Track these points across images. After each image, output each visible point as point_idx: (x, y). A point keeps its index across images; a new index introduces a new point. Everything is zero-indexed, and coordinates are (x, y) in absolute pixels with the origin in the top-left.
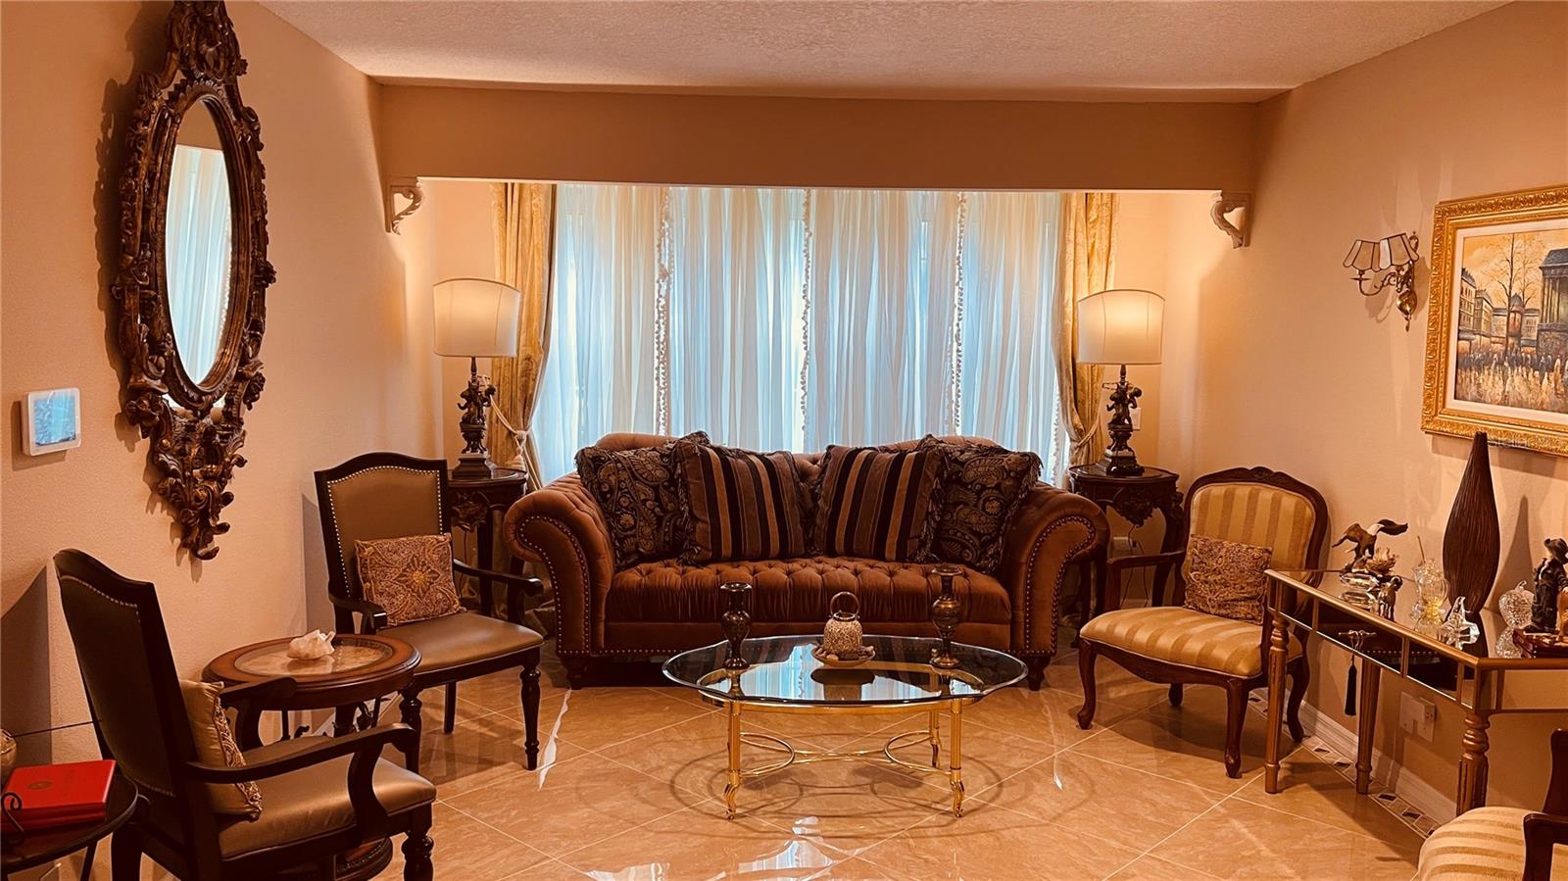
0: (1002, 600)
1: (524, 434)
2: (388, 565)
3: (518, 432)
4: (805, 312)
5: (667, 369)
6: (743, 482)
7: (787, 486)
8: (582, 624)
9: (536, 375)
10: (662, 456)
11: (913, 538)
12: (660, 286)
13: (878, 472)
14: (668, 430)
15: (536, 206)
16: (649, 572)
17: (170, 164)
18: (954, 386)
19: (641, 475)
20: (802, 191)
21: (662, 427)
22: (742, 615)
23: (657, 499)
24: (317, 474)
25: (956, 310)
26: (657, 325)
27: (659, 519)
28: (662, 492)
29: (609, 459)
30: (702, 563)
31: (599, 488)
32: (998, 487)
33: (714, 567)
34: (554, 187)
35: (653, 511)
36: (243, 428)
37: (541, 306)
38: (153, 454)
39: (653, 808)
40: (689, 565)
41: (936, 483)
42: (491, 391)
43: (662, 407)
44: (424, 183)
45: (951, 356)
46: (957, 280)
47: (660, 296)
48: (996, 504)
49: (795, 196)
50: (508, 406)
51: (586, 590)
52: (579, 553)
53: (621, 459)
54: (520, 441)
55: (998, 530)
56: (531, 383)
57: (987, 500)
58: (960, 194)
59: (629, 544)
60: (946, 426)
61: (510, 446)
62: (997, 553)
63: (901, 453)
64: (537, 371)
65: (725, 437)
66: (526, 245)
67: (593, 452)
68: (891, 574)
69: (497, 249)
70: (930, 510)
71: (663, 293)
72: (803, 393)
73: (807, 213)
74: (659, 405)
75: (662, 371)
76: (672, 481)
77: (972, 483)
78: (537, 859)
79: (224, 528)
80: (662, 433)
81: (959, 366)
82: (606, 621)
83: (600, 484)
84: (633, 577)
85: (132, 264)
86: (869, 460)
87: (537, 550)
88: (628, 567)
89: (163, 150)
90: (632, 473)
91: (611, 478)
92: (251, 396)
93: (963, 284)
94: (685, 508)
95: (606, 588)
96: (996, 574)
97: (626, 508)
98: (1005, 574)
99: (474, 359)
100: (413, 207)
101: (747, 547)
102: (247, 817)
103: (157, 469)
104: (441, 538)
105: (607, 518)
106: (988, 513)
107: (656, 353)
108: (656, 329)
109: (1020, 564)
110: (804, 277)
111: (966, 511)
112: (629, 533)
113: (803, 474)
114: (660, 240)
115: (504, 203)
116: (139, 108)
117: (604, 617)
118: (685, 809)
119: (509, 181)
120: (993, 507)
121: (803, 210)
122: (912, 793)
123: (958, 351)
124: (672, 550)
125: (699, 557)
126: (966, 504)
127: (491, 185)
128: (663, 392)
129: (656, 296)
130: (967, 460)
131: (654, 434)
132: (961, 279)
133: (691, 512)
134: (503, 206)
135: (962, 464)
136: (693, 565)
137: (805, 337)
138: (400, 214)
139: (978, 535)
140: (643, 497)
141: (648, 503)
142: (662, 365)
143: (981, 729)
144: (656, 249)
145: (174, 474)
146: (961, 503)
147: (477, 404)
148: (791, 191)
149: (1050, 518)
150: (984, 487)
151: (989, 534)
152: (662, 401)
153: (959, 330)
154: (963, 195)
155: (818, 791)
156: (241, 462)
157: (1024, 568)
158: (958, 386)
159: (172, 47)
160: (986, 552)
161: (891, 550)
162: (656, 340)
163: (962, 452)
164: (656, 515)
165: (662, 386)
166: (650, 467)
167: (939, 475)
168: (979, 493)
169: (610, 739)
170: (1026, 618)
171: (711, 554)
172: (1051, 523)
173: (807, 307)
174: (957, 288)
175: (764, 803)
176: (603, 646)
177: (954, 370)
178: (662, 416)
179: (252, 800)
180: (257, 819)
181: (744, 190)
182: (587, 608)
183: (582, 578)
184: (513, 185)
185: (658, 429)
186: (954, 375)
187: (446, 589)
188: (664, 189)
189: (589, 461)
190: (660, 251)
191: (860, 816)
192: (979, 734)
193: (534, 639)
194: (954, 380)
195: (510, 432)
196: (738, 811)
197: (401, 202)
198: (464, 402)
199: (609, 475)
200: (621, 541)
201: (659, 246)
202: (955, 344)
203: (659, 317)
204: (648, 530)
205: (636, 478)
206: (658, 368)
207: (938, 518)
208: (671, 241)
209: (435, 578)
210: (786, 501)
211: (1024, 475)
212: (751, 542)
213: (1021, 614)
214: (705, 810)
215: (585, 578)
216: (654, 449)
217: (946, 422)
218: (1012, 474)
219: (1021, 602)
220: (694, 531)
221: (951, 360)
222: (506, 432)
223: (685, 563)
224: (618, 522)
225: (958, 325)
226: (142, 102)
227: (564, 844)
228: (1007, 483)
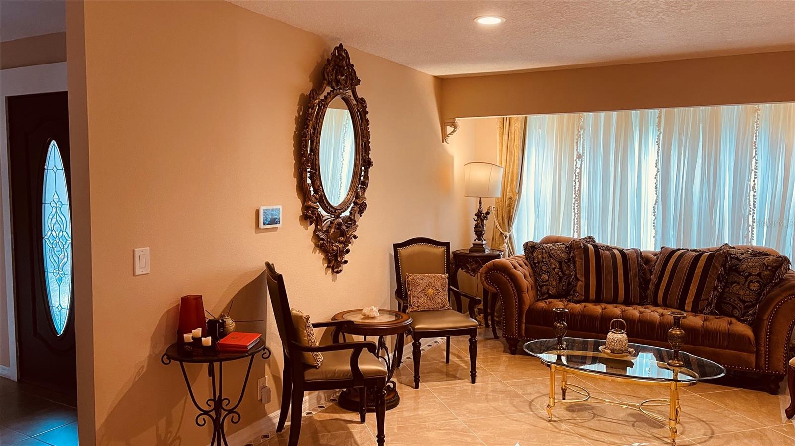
0: (749, 339)
1: (508, 234)
2: (419, 285)
3: (505, 233)
4: (656, 175)
5: (579, 204)
6: (606, 263)
7: (633, 268)
8: (515, 323)
9: (514, 206)
10: (567, 247)
11: (704, 300)
12: (577, 163)
13: (685, 262)
14: (579, 235)
15: (516, 127)
16: (550, 303)
18: (751, 217)
19: (554, 256)
20: (657, 111)
21: (576, 233)
22: (563, 324)
23: (561, 268)
24: (394, 245)
25: (753, 172)
26: (574, 182)
27: (561, 279)
28: (564, 265)
29: (539, 247)
30: (577, 302)
31: (533, 260)
32: (759, 275)
33: (583, 304)
34: (526, 118)
35: (558, 274)
36: (357, 224)
37: (517, 174)
38: (315, 231)
39: (515, 409)
40: (571, 302)
41: (721, 270)
42: (488, 213)
43: (576, 223)
44: (459, 121)
45: (749, 199)
46: (754, 155)
47: (577, 168)
48: (757, 284)
49: (653, 114)
50: (501, 221)
51: (516, 308)
52: (513, 290)
53: (545, 247)
54: (506, 237)
55: (757, 299)
56: (512, 210)
57: (751, 282)
58: (757, 106)
59: (544, 289)
61: (501, 239)
62: (755, 313)
63: (700, 253)
64: (514, 205)
66: (512, 145)
67: (532, 243)
69: (498, 148)
70: (716, 285)
71: (579, 166)
72: (654, 218)
73: (660, 122)
74: (574, 222)
75: (576, 205)
76: (569, 260)
77: (743, 272)
78: (453, 418)
79: (346, 262)
80: (576, 236)
81: (754, 205)
82: (525, 323)
83: (534, 259)
84: (542, 304)
85: (305, 161)
86: (682, 255)
87: (495, 286)
88: (538, 300)
90: (549, 254)
91: (539, 256)
92: (361, 212)
93: (758, 157)
94: (573, 273)
95: (526, 307)
96: (751, 325)
97: (545, 271)
98: (756, 326)
99: (481, 198)
100: (454, 132)
101: (604, 295)
102: (315, 367)
103: (316, 237)
104: (443, 276)
105: (535, 275)
106: (751, 290)
107: (574, 196)
108: (574, 184)
109: (763, 320)
110: (657, 156)
111: (738, 287)
112: (544, 283)
113: (647, 261)
114: (577, 140)
115: (502, 126)
116: (309, 103)
117: (524, 321)
118: (531, 413)
119: (505, 117)
120: (755, 286)
121: (657, 120)
122: (655, 431)
123: (754, 196)
124: (564, 294)
125: (578, 298)
126: (738, 283)
127: (495, 120)
128: (577, 216)
129: (575, 168)
130: (744, 258)
131: (572, 236)
132: (756, 154)
133: (576, 276)
134: (502, 128)
135: (740, 260)
136: (573, 302)
137: (656, 188)
138: (449, 134)
139: (744, 302)
140: (553, 267)
141: (556, 270)
142: (576, 202)
143: (721, 408)
144: (575, 144)
145: (323, 239)
146: (734, 283)
147: (481, 219)
148: (651, 111)
149: (784, 295)
150: (750, 274)
151: (752, 302)
152: (576, 220)
153: (755, 184)
154: (758, 106)
155: (602, 419)
156: (355, 237)
157: (765, 322)
158: (753, 216)
159: (324, 79)
160: (748, 312)
161: (688, 306)
162: (574, 190)
163: (742, 254)
164: (559, 276)
165: (576, 213)
166: (559, 252)
167: (724, 266)
168: (746, 278)
169: (515, 378)
170: (766, 351)
171: (583, 297)
172: (785, 298)
173: (658, 172)
174: (754, 160)
175: (571, 418)
176: (524, 335)
177: (752, 207)
178: (576, 228)
179: (318, 361)
180: (318, 368)
181: (623, 112)
182: (517, 317)
183: (515, 301)
184: (507, 118)
185: (574, 235)
186: (751, 210)
187: (443, 297)
188: (581, 114)
189: (530, 248)
190: (577, 145)
191: (617, 434)
193: (474, 324)
194: (752, 213)
195: (502, 233)
196: (554, 418)
197: (449, 129)
198: (476, 218)
199: (538, 255)
200: (541, 287)
201: (577, 143)
202: (752, 193)
203: (576, 178)
204: (554, 283)
205: (551, 257)
206: (574, 204)
207: (720, 290)
208: (584, 140)
209: (438, 293)
210: (631, 275)
211: (777, 270)
212: (607, 292)
213: (763, 349)
214: (539, 415)
215: (516, 302)
216: (564, 244)
217: (745, 237)
218: (769, 268)
219: (763, 342)
220: (577, 286)
221: (750, 201)
222: (500, 233)
223: (570, 301)
224: (540, 278)
225: (754, 181)
227: (467, 415)
228: (766, 273)
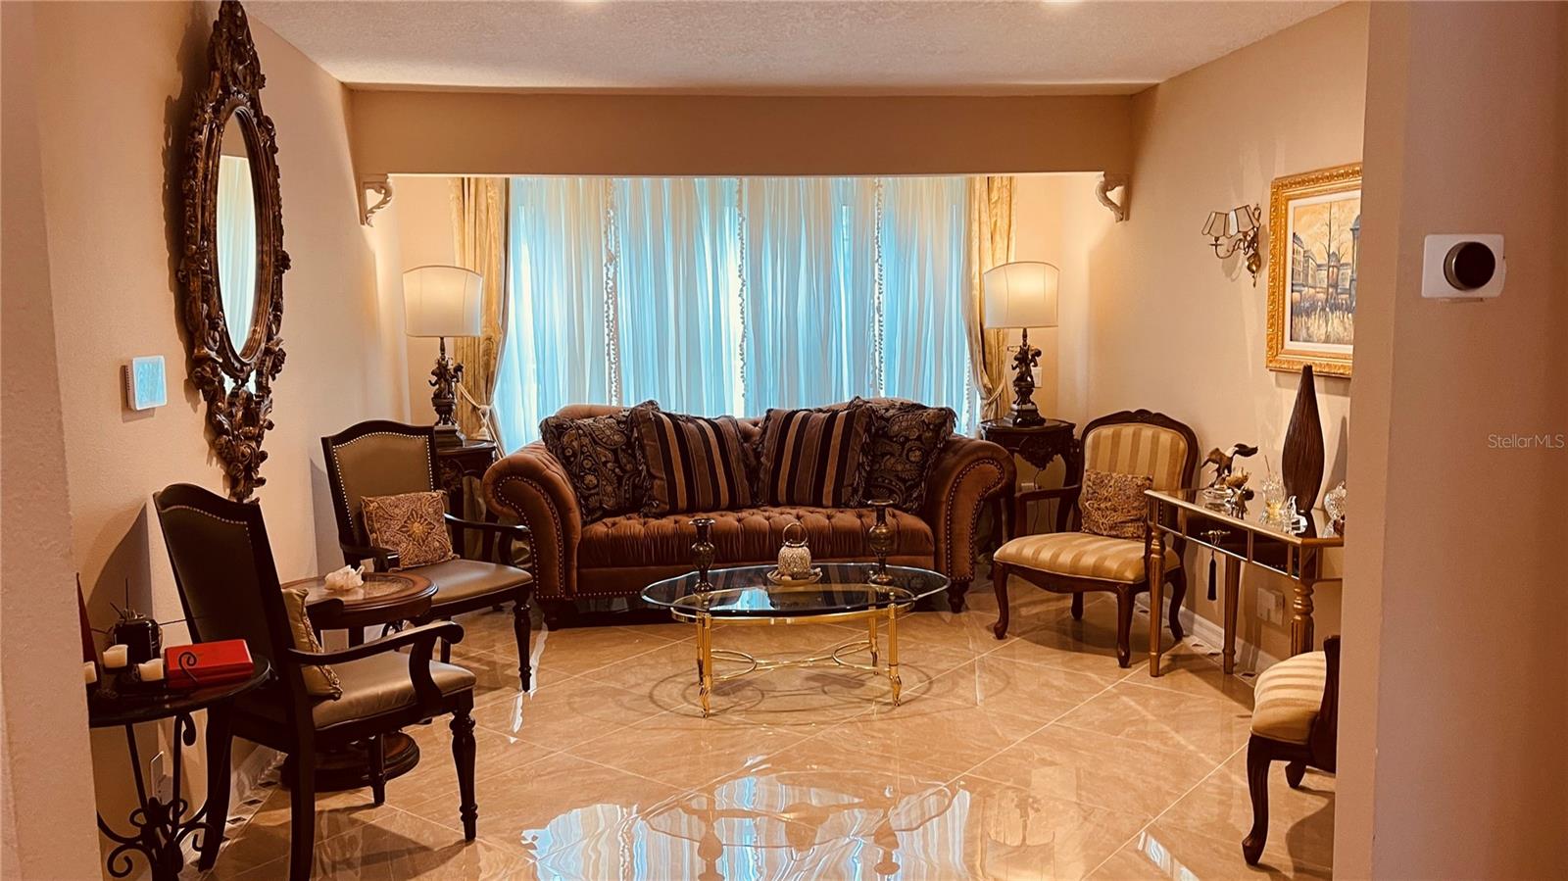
0: (926, 534)
1: (487, 408)
2: (392, 518)
3: (482, 407)
4: (742, 290)
5: (617, 345)
6: (694, 444)
7: (733, 446)
8: (557, 572)
9: (497, 354)
10: (619, 422)
11: (848, 486)
12: (608, 269)
13: (814, 430)
14: (620, 400)
15: (492, 198)
16: (614, 524)
17: (218, 167)
18: (877, 353)
19: (601, 440)
20: (734, 180)
21: (614, 398)
22: (708, 545)
23: (617, 460)
24: (324, 440)
25: (877, 284)
26: (606, 306)
27: (620, 479)
28: (621, 455)
29: (571, 426)
30: (660, 516)
31: (563, 453)
32: (919, 438)
33: (672, 518)
34: (507, 181)
35: (613, 471)
36: (270, 395)
37: (499, 291)
38: (210, 416)
39: (637, 713)
40: (649, 517)
41: (865, 438)
42: (459, 368)
43: (613, 380)
44: (393, 179)
45: (873, 327)
46: (877, 257)
47: (608, 278)
48: (918, 453)
49: (728, 183)
50: (471, 383)
51: (559, 541)
52: (551, 509)
53: (582, 426)
54: (484, 415)
55: (921, 475)
56: (492, 362)
57: (910, 450)
58: (876, 180)
59: (593, 501)
60: (871, 389)
61: (474, 420)
62: (920, 496)
63: (834, 414)
64: (497, 350)
65: (672, 404)
66: (484, 235)
67: (555, 420)
68: (829, 517)
69: (457, 238)
70: (861, 461)
71: (611, 276)
72: (742, 363)
73: (740, 200)
74: (610, 378)
75: (612, 347)
76: (629, 444)
77: (896, 436)
78: (545, 753)
79: (262, 482)
80: (614, 403)
81: (880, 335)
82: (578, 568)
83: (563, 449)
84: (600, 529)
85: (196, 252)
86: (805, 419)
87: (514, 507)
88: (594, 521)
89: (213, 154)
90: (593, 438)
91: (574, 443)
92: (276, 368)
93: (883, 261)
94: (643, 467)
95: (577, 538)
96: (920, 514)
97: (589, 469)
98: (927, 513)
99: (442, 339)
100: (384, 202)
101: (700, 499)
102: (332, 697)
103: (214, 428)
104: (434, 494)
105: (572, 479)
106: (911, 462)
107: (606, 330)
108: (606, 309)
109: (940, 503)
110: (739, 259)
111: (893, 460)
112: (592, 491)
113: (746, 435)
114: (606, 227)
115: (461, 195)
116: (195, 120)
117: (576, 564)
118: (665, 712)
119: (466, 176)
120: (915, 456)
121: (737, 196)
123: (880, 321)
124: (633, 505)
125: (658, 511)
126: (892, 455)
127: (450, 179)
128: (614, 366)
129: (605, 279)
130: (891, 417)
131: (607, 404)
132: (880, 257)
133: (648, 471)
134: (461, 198)
135: (887, 420)
136: (653, 517)
137: (742, 313)
138: (374, 208)
139: (904, 481)
140: (604, 459)
141: (609, 465)
142: (612, 342)
143: (912, 643)
144: (603, 236)
145: (226, 432)
146: (886, 454)
147: (446, 380)
148: (725, 180)
149: (966, 461)
150: (907, 439)
151: (914, 480)
152: (613, 375)
153: (880, 303)
154: (879, 181)
155: (776, 694)
156: (270, 426)
157: (944, 507)
158: (880, 353)
159: (214, 67)
160: (911, 495)
161: (827, 499)
162: (606, 319)
163: (887, 410)
164: (616, 475)
165: (613, 361)
166: (608, 432)
167: (867, 430)
168: (903, 444)
170: (947, 549)
171: (668, 507)
172: (966, 467)
173: (743, 285)
174: (876, 265)
175: (732, 705)
176: (576, 590)
177: (877, 338)
178: (614, 388)
179: (334, 683)
180: (339, 698)
181: (682, 179)
182: (560, 557)
183: (555, 531)
184: (469, 179)
185: (611, 401)
186: (877, 343)
187: (442, 538)
188: (609, 180)
189: (554, 430)
190: (607, 237)
192: (911, 646)
193: (523, 577)
194: (877, 348)
195: (474, 407)
196: (711, 711)
197: (373, 197)
198: (434, 379)
199: (572, 441)
200: (586, 499)
201: (606, 232)
202: (877, 316)
203: (608, 298)
204: (609, 489)
205: (596, 443)
206: (608, 345)
207: (868, 469)
208: (616, 228)
209: (432, 529)
210: (733, 458)
211: (940, 429)
212: (704, 496)
213: (943, 546)
214: (682, 712)
215: (558, 530)
216: (611, 417)
217: (871, 386)
218: (931, 427)
219: (942, 536)
220: (652, 487)
221: (874, 331)
222: (470, 407)
223: (646, 516)
224: (583, 482)
225: (879, 298)
226: (197, 115)
227: (565, 742)
228: (927, 434)
